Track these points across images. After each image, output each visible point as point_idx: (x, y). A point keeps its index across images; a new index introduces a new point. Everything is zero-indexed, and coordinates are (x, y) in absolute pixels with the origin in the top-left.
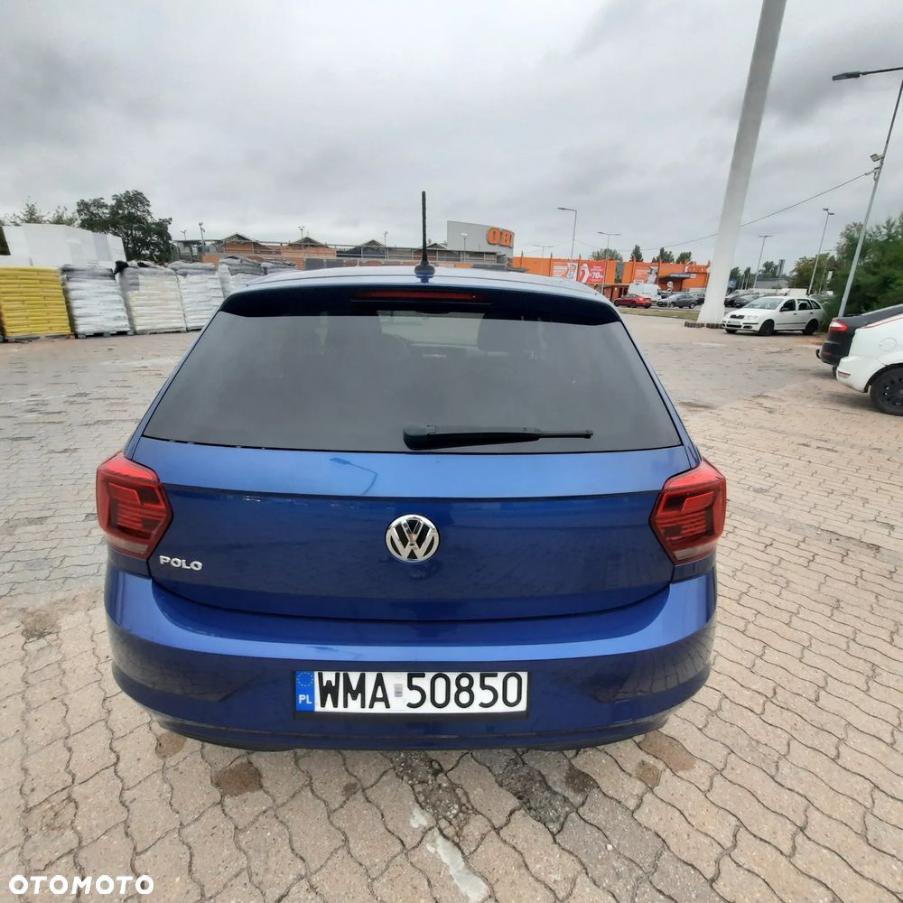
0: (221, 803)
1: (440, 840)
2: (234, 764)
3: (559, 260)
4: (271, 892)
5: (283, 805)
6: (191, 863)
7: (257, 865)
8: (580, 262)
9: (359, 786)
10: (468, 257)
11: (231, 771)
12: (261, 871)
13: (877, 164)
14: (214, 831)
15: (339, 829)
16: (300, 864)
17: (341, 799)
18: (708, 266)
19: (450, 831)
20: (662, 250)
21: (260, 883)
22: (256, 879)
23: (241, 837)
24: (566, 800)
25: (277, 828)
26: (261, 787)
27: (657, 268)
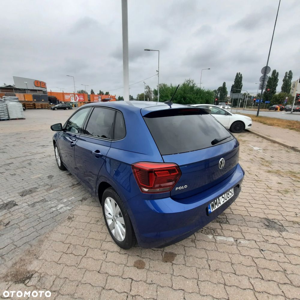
0: (173, 264)
1: (217, 237)
2: (163, 256)
3: (67, 93)
4: (206, 267)
5: (185, 253)
6: (185, 277)
7: (197, 266)
8: (74, 94)
9: (193, 240)
10: (29, 91)
11: (165, 257)
12: (199, 266)
13: (158, 73)
14: (180, 269)
15: (201, 248)
16: (204, 259)
17: (194, 244)
18: (115, 96)
19: (217, 234)
20: (100, 91)
21: (202, 267)
22: (201, 268)
23: (187, 265)
24: (223, 218)
25: (191, 258)
26: (176, 254)
27: (100, 97)
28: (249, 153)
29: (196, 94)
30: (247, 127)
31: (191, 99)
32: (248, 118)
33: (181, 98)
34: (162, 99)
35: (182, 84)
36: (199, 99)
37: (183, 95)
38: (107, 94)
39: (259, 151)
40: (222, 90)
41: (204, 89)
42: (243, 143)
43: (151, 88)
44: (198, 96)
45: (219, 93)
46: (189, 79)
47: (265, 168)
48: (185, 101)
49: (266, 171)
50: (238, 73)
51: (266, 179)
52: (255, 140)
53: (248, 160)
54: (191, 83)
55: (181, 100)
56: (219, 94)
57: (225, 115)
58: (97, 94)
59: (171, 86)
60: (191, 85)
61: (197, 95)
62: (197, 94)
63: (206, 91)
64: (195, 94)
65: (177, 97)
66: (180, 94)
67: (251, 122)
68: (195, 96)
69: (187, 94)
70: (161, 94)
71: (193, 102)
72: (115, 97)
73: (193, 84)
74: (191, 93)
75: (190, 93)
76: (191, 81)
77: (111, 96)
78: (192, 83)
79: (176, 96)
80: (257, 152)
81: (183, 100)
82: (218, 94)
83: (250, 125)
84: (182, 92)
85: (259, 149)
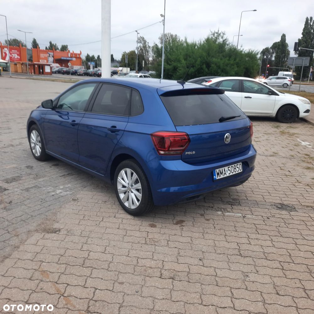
4: (212, 228)
5: (194, 221)
6: (193, 232)
13: (163, 18)
16: (211, 224)
18: (80, 54)
19: (226, 212)
20: (51, 43)
23: (195, 226)
24: (236, 202)
27: (52, 54)
28: (292, 149)
29: (228, 58)
30: (302, 114)
31: (219, 67)
32: (303, 100)
33: (203, 65)
34: (170, 65)
35: (204, 40)
36: (233, 67)
37: (206, 58)
38: (64, 48)
39: (308, 146)
40: (279, 48)
41: (242, 50)
42: (289, 137)
43: (147, 41)
44: (232, 62)
45: (273, 53)
46: (217, 31)
47: (305, 165)
48: (208, 69)
49: (305, 167)
50: (309, 18)
51: (299, 174)
52: (309, 133)
53: (287, 157)
54: (220, 38)
55: (202, 69)
56: (274, 55)
57: (268, 94)
58: (45, 49)
59: (186, 42)
60: (220, 40)
61: (229, 60)
62: (230, 57)
63: (246, 52)
64: (226, 57)
65: (196, 61)
66: (200, 57)
67: (308, 107)
68: (227, 61)
69: (213, 57)
70: (168, 56)
71: (222, 71)
72: (81, 56)
73: (224, 39)
74: (219, 56)
75: (217, 55)
76: (220, 33)
77: (72, 54)
78: (222, 38)
79: (194, 61)
80: (305, 147)
81: (206, 67)
82: (272, 56)
83: (307, 111)
84: (203, 53)
85: (309, 144)
